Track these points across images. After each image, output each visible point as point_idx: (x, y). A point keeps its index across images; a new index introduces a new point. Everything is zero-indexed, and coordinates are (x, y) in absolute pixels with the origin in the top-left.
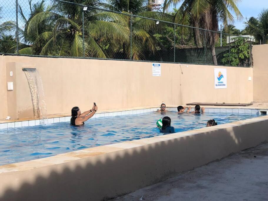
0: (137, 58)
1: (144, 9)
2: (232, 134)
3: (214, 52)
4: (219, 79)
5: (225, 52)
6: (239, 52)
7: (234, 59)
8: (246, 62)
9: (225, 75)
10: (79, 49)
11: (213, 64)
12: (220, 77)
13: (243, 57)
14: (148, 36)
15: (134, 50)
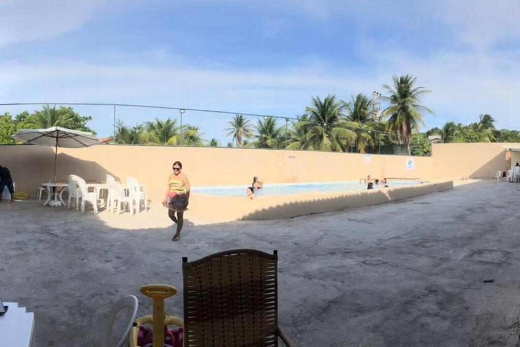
0: (363, 151)
1: (368, 120)
2: (387, 195)
3: (409, 148)
4: (409, 164)
5: (415, 148)
6: (424, 148)
7: (420, 152)
8: (428, 154)
9: (413, 162)
10: (325, 144)
11: (408, 155)
12: (410, 163)
13: (426, 151)
14: (370, 137)
15: (361, 146)
